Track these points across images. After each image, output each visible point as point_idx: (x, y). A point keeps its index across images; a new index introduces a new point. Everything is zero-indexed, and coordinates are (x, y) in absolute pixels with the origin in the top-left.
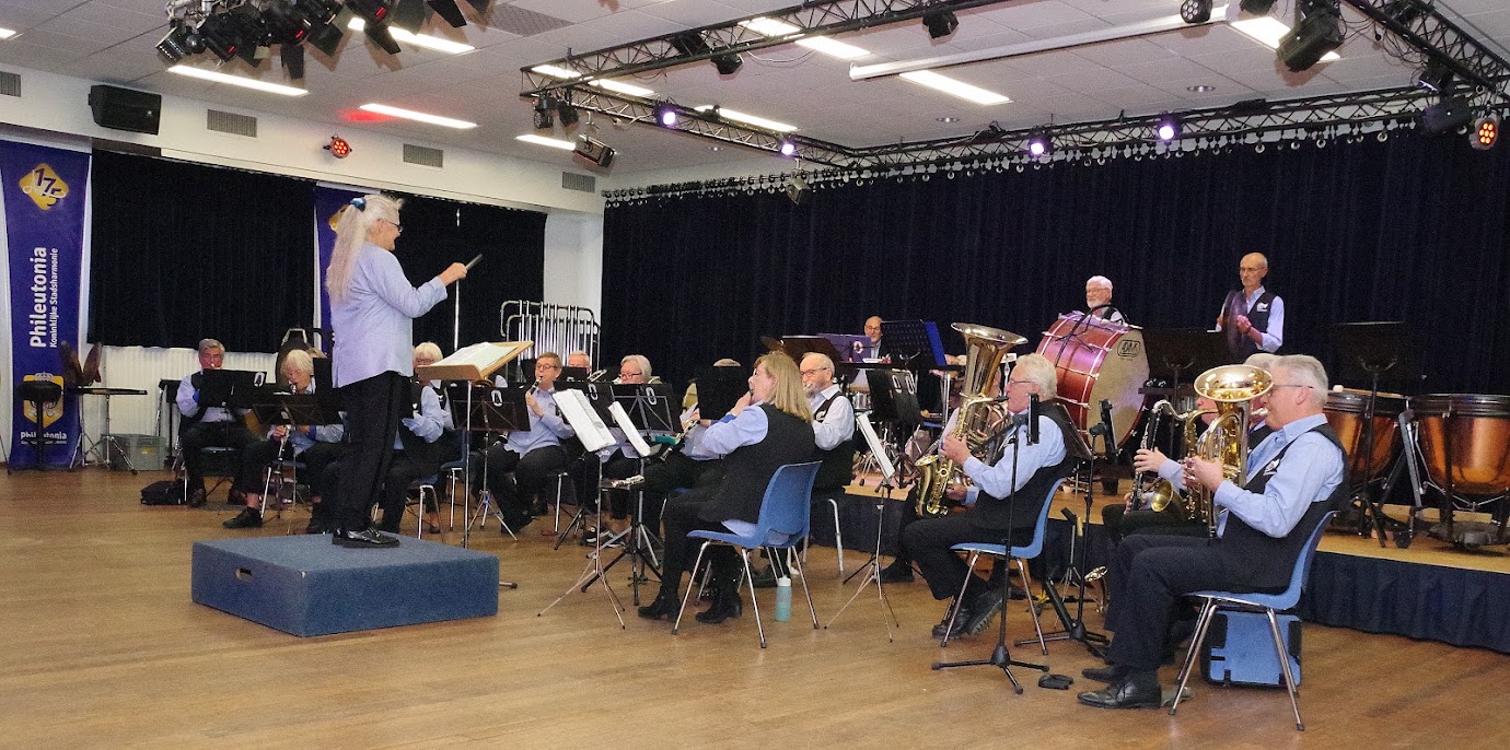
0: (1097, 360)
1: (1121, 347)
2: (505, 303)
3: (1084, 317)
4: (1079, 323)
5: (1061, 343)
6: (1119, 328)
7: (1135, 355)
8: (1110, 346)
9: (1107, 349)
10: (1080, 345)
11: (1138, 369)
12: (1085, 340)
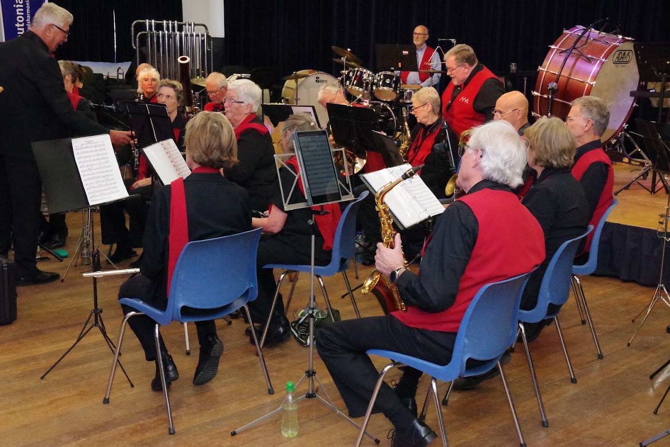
0: (595, 68)
1: (615, 57)
2: (135, 22)
3: (585, 31)
4: (580, 37)
5: (564, 55)
6: (615, 40)
7: (627, 62)
8: (606, 57)
9: (603, 60)
10: (580, 56)
11: (630, 74)
12: (584, 53)
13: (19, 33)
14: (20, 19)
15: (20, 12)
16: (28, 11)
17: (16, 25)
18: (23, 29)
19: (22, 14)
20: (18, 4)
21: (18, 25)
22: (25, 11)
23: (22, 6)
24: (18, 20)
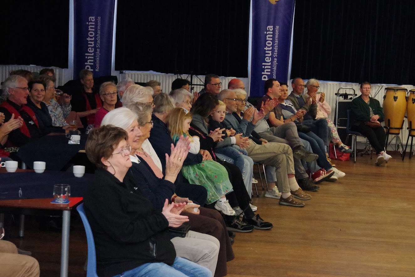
13: (266, 55)
14: (269, 43)
15: (269, 37)
16: (277, 37)
17: (265, 48)
18: (270, 52)
19: (271, 39)
20: (268, 31)
21: (266, 48)
22: (273, 38)
23: (272, 33)
24: (267, 44)
